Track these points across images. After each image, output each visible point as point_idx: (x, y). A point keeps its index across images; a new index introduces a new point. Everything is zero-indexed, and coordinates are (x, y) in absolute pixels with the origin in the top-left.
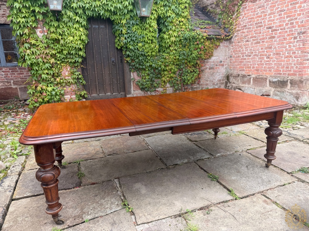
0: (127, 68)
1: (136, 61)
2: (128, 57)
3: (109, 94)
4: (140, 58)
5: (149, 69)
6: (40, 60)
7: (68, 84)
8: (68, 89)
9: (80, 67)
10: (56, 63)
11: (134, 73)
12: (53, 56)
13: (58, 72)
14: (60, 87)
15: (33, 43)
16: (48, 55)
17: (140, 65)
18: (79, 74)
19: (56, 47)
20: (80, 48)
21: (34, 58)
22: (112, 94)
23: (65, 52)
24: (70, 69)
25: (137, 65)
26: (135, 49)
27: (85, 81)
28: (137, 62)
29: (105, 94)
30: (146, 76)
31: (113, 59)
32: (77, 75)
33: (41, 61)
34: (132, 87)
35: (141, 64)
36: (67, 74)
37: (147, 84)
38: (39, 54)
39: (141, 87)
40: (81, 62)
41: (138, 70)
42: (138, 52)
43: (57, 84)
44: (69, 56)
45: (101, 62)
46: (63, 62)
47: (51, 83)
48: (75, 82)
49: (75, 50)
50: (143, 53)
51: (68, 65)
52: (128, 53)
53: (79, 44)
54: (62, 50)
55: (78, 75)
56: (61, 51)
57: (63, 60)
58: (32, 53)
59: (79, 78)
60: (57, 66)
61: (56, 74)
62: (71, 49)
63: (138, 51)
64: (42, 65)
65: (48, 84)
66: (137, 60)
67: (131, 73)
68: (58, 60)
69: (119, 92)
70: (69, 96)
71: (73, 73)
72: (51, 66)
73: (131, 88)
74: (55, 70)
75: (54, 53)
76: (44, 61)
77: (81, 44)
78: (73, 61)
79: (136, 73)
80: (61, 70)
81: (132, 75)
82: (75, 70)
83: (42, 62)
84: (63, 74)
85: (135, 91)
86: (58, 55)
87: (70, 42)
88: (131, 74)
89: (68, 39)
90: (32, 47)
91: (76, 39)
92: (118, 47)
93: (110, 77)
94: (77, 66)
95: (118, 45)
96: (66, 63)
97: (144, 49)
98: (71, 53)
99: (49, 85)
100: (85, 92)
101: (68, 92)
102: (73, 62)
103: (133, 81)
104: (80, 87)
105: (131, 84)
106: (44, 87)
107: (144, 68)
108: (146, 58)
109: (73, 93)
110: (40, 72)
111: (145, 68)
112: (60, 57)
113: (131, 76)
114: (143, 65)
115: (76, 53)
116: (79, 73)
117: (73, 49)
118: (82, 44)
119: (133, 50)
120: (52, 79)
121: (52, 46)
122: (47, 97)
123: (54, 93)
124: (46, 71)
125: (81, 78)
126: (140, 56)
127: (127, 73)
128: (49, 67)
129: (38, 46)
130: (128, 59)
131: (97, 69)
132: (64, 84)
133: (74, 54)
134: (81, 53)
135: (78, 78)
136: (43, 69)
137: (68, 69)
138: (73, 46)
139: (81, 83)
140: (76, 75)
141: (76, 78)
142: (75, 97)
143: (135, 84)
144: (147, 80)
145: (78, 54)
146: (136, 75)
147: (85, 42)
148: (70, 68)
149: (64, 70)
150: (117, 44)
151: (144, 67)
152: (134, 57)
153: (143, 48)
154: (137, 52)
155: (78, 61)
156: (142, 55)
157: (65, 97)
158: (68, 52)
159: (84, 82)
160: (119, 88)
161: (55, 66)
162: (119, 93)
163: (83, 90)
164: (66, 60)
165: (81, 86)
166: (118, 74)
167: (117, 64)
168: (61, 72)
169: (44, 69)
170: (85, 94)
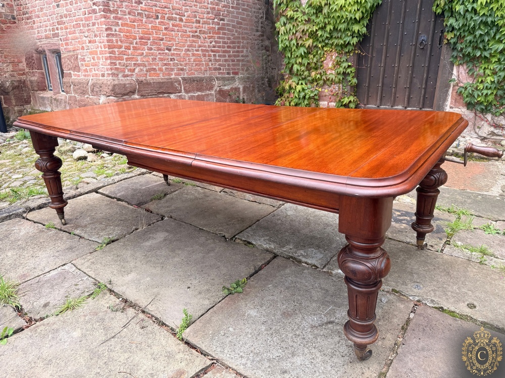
0: (446, 55)
1: (466, 40)
2: (451, 32)
3: (400, 107)
4: (478, 33)
5: (499, 60)
6: (294, 41)
7: (327, 82)
8: (326, 91)
9: (354, 53)
10: (316, 46)
11: (461, 67)
12: (313, 35)
13: (317, 62)
14: (315, 86)
15: (289, 16)
16: (305, 34)
17: (476, 48)
18: (349, 66)
19: (318, 20)
20: (355, 18)
21: (287, 39)
22: (406, 108)
23: (329, 28)
24: (337, 57)
25: (470, 50)
26: (467, 11)
27: (357, 79)
28: (468, 41)
29: (392, 106)
30: (489, 75)
31: (423, 37)
32: (345, 67)
33: (294, 44)
34: (449, 99)
35: (481, 46)
36: (330, 66)
37: (482, 94)
38: (295, 32)
39: (468, 99)
40: (355, 43)
41: (470, 60)
42: (475, 18)
43: (312, 82)
44: (335, 34)
45: (397, 44)
46: (326, 45)
47: (303, 79)
48: (340, 79)
49: (347, 24)
50: (489, 20)
51: (333, 50)
52: (452, 21)
53: (353, 11)
54: (326, 24)
55: (347, 67)
56: (324, 25)
57: (327, 41)
58: (285, 32)
59: (347, 72)
60: (317, 52)
61: (313, 65)
62: (338, 22)
63: (475, 14)
64: (295, 51)
65: (300, 80)
66: (469, 38)
67: (455, 68)
68: (320, 42)
69: (421, 107)
70: (326, 103)
71: (338, 64)
72: (306, 51)
73: (445, 100)
74: (313, 59)
75: (315, 30)
76: (298, 44)
77: (358, 10)
78: (341, 42)
79: (465, 67)
80: (323, 59)
81: (455, 72)
82: (344, 58)
83: (296, 44)
84: (325, 65)
85: (453, 108)
86: (319, 33)
87: (337, 9)
88: (452, 70)
89: (336, 4)
90: (288, 22)
91: (350, 3)
92: (436, 10)
93: (408, 73)
94: (349, 52)
95: (438, 6)
96: (330, 46)
97: (495, 9)
98: (339, 29)
99: (300, 82)
100: (352, 98)
101: (325, 96)
102: (340, 44)
103: (454, 86)
104: (347, 89)
105: (447, 91)
106: (294, 85)
107: (485, 57)
108: (498, 30)
109: (332, 99)
110: (293, 61)
111: (488, 56)
112: (321, 35)
113: (452, 74)
114: (485, 50)
115: (349, 29)
116: (350, 64)
117: (343, 21)
118: (360, 11)
119: (462, 13)
120: (306, 73)
121: (314, 17)
122: (294, 99)
123: (302, 94)
124: (300, 60)
125: (350, 73)
126: (479, 28)
127: (445, 66)
128: (303, 54)
129: (296, 19)
130: (450, 36)
131: (386, 57)
132: (321, 82)
133: (343, 30)
134: (356, 28)
135: (344, 73)
136: (295, 56)
137: (334, 57)
138: (342, 17)
139: (350, 81)
140: (343, 67)
141: (342, 73)
142: (335, 104)
143: (455, 93)
144: (486, 84)
145: (351, 30)
146: (463, 72)
147: (365, 7)
148: (337, 55)
149: (328, 58)
150: (436, 4)
151: (486, 54)
152: (462, 30)
153: (492, 8)
154: (472, 18)
155: (349, 43)
156: (486, 24)
157: (321, 103)
158: (334, 28)
159: (355, 81)
160: (422, 98)
161: (314, 51)
162: (421, 109)
163: (351, 95)
164: (330, 42)
165: (349, 87)
166: (426, 69)
167: (429, 47)
168: (322, 62)
169: (297, 56)
170: (350, 102)
